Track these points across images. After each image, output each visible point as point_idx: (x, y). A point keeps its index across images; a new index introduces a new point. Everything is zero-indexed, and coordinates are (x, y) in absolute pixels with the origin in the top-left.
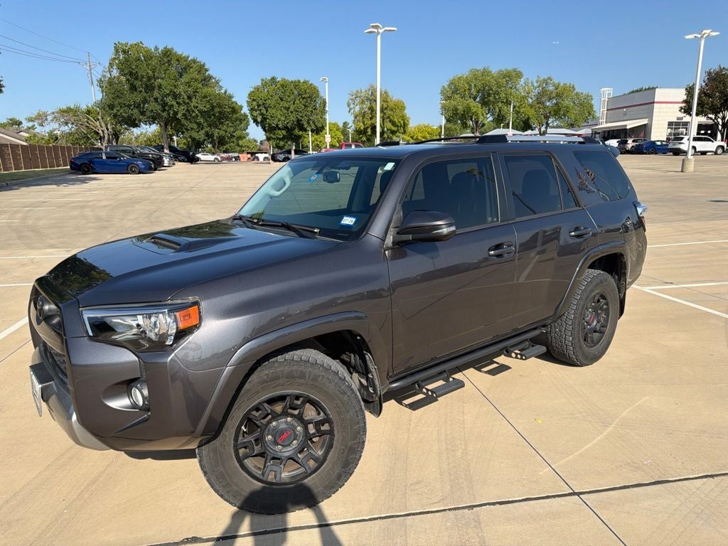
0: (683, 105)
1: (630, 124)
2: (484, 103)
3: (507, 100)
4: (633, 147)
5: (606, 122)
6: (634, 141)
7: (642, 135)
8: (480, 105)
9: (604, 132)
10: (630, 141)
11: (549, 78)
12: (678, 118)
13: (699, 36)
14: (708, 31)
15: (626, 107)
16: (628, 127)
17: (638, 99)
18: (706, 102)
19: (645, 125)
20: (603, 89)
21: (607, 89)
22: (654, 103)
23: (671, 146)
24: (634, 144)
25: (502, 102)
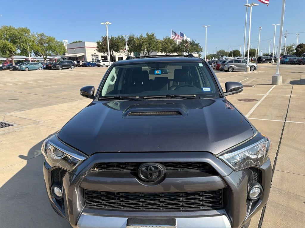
0: (97, 49)
1: (79, 55)
2: (14, 42)
3: (26, 42)
4: (82, 64)
5: (68, 54)
6: (82, 62)
7: (83, 59)
8: (12, 44)
9: (69, 58)
10: (81, 62)
11: (42, 34)
12: (95, 53)
13: (105, 24)
14: (108, 22)
15: (75, 48)
16: (78, 56)
17: (79, 45)
18: (104, 48)
19: (84, 55)
20: (64, 40)
21: (65, 40)
22: (85, 47)
23: (97, 64)
24: (83, 63)
25: (24, 43)
